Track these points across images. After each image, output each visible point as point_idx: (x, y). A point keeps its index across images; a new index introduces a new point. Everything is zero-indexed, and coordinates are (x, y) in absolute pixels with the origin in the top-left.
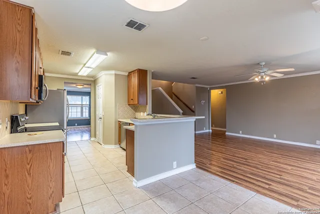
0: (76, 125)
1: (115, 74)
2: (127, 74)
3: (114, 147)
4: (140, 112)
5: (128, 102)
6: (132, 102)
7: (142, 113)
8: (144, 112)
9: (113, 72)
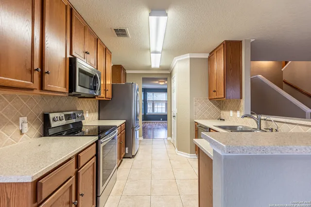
0: (161, 119)
1: (190, 58)
2: (206, 56)
3: (189, 157)
4: (229, 110)
5: (209, 95)
6: (214, 96)
7: (231, 113)
8: (235, 110)
9: (188, 56)
